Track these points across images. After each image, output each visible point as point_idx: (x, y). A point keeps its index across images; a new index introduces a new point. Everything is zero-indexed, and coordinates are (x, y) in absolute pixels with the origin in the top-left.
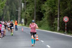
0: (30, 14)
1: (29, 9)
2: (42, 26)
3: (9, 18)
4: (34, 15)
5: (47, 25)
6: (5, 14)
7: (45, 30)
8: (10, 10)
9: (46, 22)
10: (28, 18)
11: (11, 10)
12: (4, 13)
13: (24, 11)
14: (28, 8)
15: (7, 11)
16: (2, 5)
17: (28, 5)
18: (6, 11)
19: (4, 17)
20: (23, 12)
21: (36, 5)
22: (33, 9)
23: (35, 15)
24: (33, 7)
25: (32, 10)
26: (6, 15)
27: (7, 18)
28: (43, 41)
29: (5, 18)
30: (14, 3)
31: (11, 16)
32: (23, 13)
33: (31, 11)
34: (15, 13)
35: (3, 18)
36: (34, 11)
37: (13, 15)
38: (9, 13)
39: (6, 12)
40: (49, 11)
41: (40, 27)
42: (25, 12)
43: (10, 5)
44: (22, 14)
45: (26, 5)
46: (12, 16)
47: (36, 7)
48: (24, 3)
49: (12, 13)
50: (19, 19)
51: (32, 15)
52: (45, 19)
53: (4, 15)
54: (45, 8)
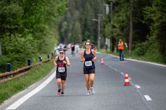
0: (122, 29)
1: (119, 16)
2: (146, 54)
3: (80, 36)
4: (129, 29)
5: (157, 50)
6: (71, 27)
7: (152, 61)
8: (80, 20)
9: (156, 45)
10: (117, 36)
11: (84, 19)
12: (68, 26)
13: (110, 21)
14: (117, 14)
15: (75, 21)
16: (59, 8)
17: (116, 8)
18: (72, 22)
19: (70, 35)
20: (107, 23)
21: (134, 8)
22: (127, 16)
23: (131, 29)
24: (128, 13)
25: (125, 18)
26: (72, 30)
27: (75, 36)
28: (138, 87)
29: (72, 36)
30: (91, 5)
31: (83, 33)
32: (106, 26)
33: (123, 22)
34: (93, 25)
35: (67, 36)
36: (129, 20)
37: (88, 30)
38: (79, 27)
39: (74, 25)
40: (161, 20)
41: (143, 54)
42: (112, 23)
43: (81, 9)
44: (104, 27)
45: (113, 8)
46: (87, 33)
47: (133, 13)
48: (109, 3)
49: (85, 27)
50: (100, 38)
51: (125, 30)
52: (153, 37)
53: (68, 29)
54: (152, 15)
